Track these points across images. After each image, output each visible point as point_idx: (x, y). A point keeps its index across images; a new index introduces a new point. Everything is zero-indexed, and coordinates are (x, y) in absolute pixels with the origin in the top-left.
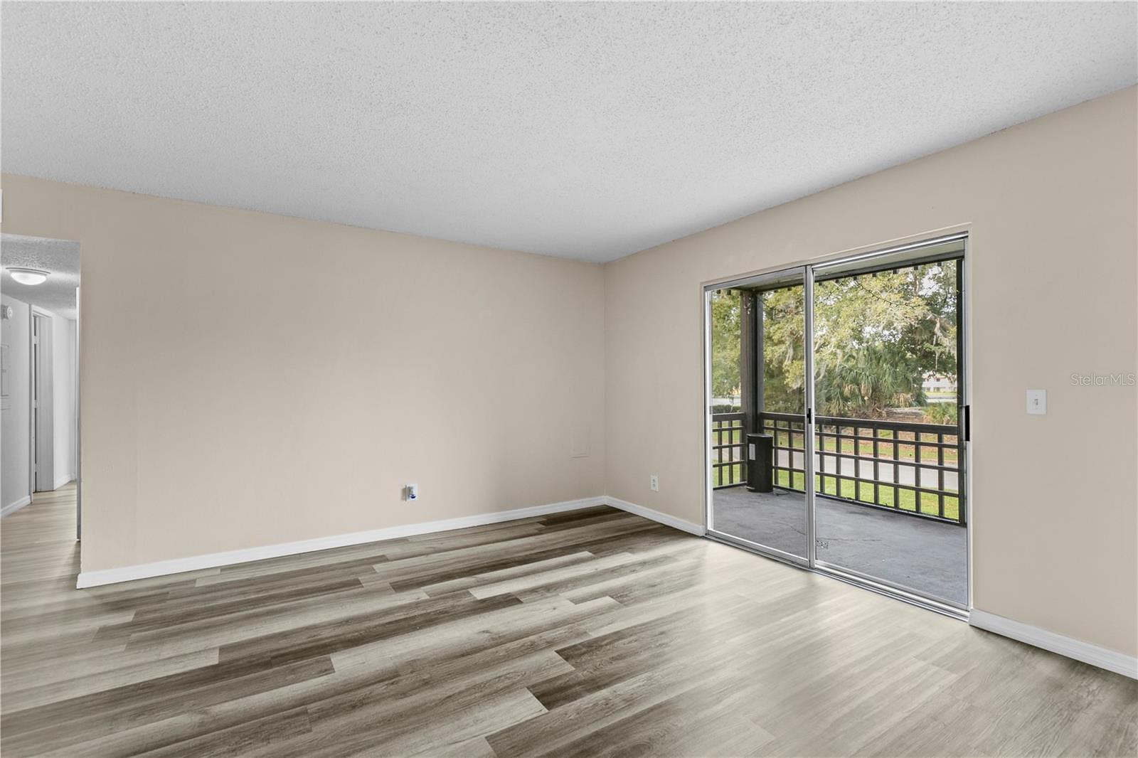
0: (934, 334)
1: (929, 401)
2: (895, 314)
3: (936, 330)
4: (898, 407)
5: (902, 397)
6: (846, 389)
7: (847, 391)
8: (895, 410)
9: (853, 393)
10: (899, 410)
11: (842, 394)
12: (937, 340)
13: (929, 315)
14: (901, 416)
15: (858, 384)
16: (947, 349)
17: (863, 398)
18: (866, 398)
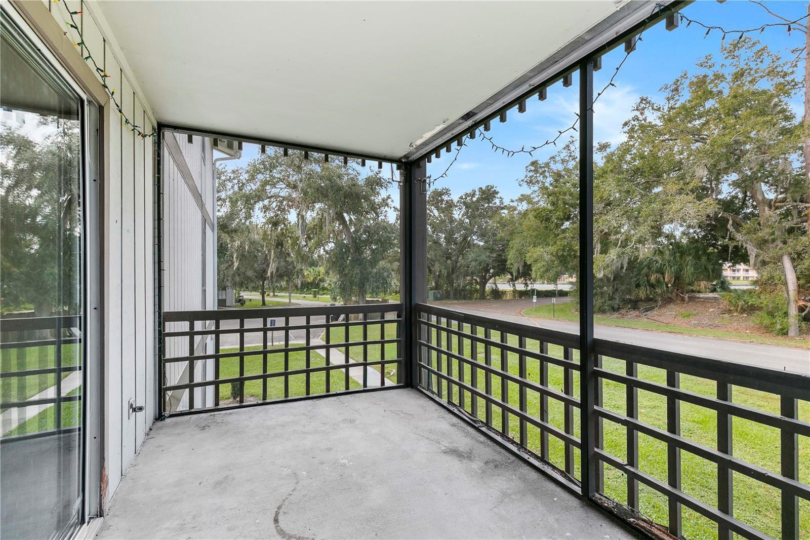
0: (727, 230)
1: (732, 288)
2: (688, 213)
3: (729, 226)
4: (699, 292)
5: (703, 284)
6: (653, 277)
7: (653, 278)
8: (698, 295)
9: (658, 281)
10: (701, 295)
11: (648, 281)
12: (730, 235)
13: (720, 213)
14: (702, 300)
15: (663, 274)
16: (740, 243)
17: (667, 285)
18: (669, 285)
